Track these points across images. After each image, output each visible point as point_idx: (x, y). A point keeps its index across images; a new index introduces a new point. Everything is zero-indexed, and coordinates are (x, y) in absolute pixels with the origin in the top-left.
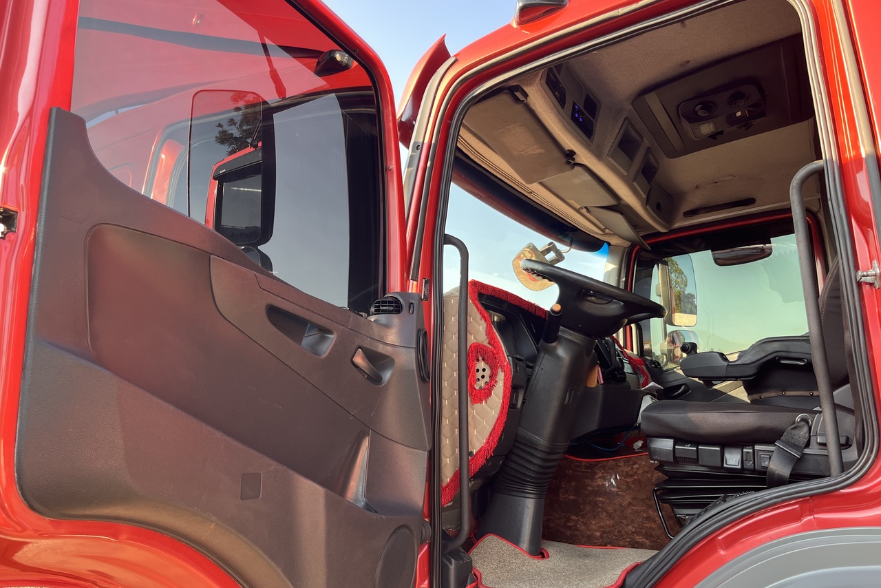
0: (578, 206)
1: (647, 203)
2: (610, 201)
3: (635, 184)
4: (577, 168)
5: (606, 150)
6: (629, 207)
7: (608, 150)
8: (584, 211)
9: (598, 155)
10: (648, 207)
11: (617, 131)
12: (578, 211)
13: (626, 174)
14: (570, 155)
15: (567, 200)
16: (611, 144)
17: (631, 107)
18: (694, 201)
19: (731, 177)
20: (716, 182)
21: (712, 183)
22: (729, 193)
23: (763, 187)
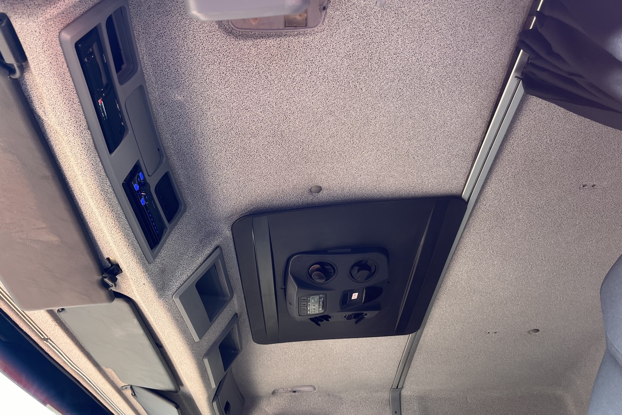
0: (120, 384)
1: (215, 397)
2: (166, 384)
3: (206, 361)
4: (118, 303)
5: (175, 285)
6: (190, 399)
7: (178, 284)
8: (128, 393)
9: (161, 287)
10: (215, 404)
11: (200, 260)
12: (119, 391)
13: (197, 339)
14: (111, 270)
15: (104, 368)
16: (185, 277)
17: (228, 233)
18: (267, 410)
19: (311, 389)
20: (294, 392)
21: (291, 391)
22: (305, 408)
23: (341, 408)
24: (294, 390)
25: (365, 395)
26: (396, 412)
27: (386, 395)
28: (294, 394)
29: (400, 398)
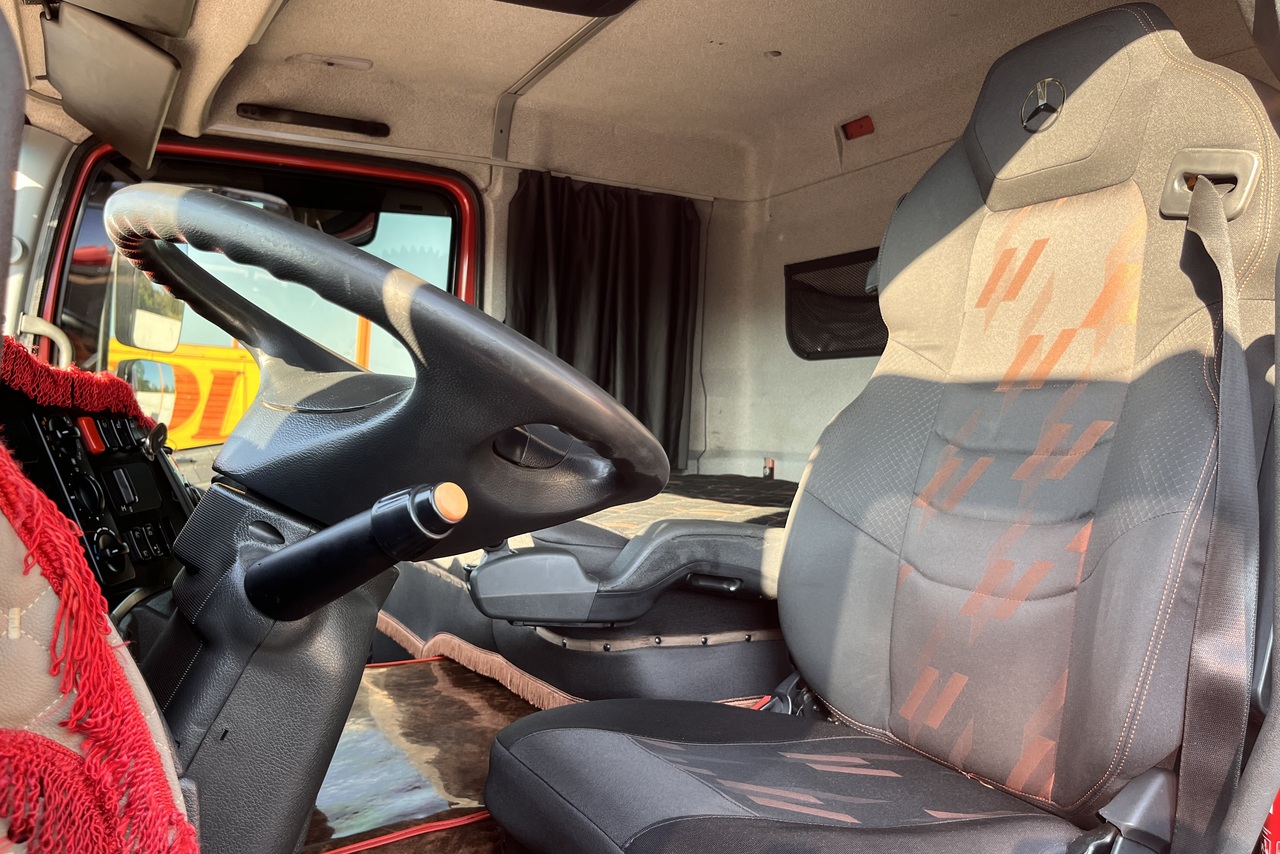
18: (268, 85)
19: (366, 65)
20: (331, 64)
21: (324, 62)
22: (345, 97)
23: (410, 109)
24: (332, 61)
25: (456, 94)
26: (501, 131)
27: (491, 100)
28: (326, 67)
29: (513, 110)
